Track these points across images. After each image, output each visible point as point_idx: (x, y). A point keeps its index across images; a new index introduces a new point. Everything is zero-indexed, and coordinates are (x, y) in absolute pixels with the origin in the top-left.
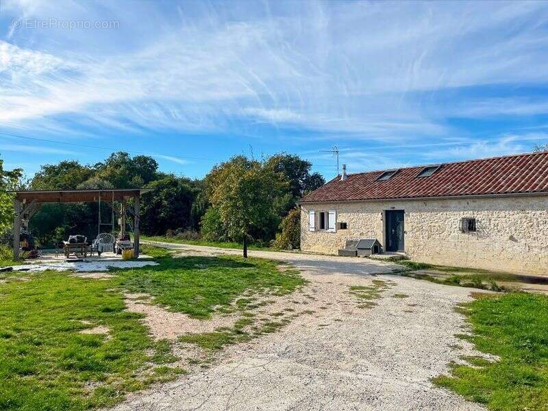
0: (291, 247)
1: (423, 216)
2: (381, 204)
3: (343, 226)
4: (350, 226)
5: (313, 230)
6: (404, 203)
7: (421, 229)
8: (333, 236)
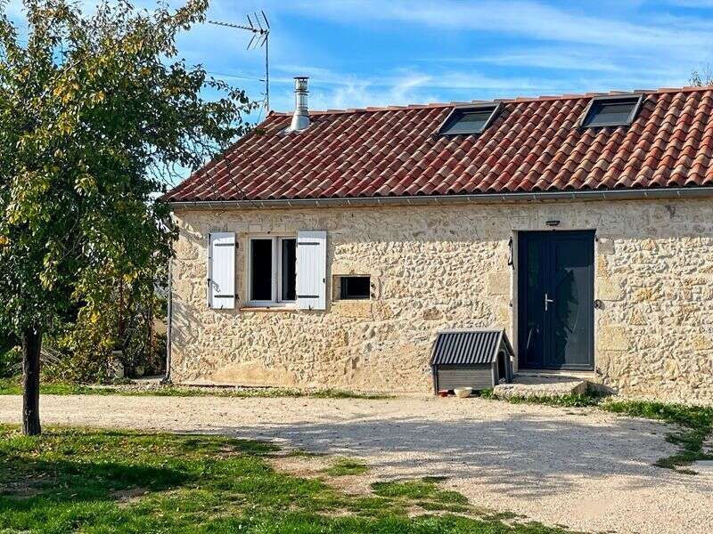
0: (117, 368)
1: (662, 252)
2: (506, 210)
3: (355, 287)
4: (383, 284)
5: (230, 304)
6: (595, 208)
7: (653, 294)
8: (318, 323)
